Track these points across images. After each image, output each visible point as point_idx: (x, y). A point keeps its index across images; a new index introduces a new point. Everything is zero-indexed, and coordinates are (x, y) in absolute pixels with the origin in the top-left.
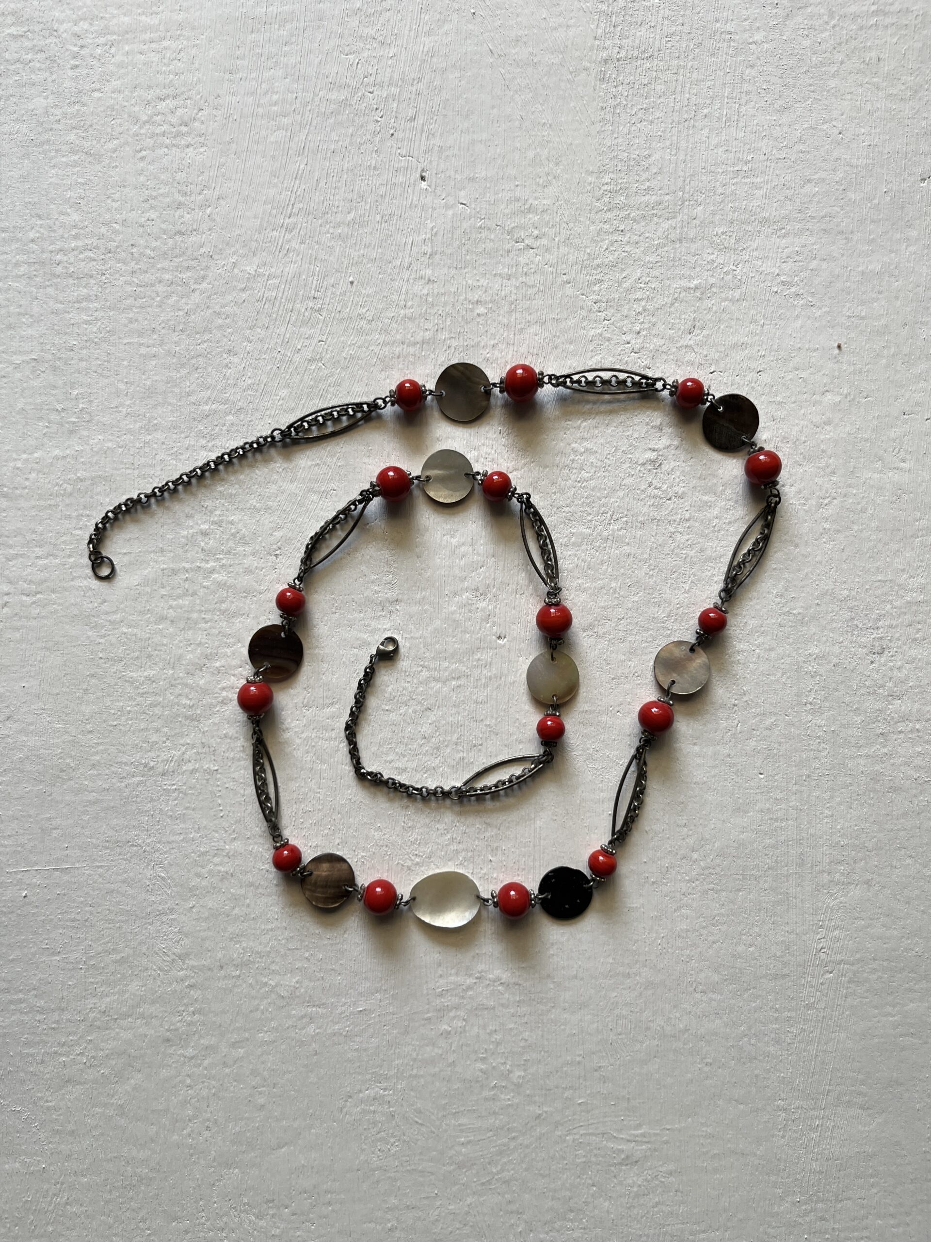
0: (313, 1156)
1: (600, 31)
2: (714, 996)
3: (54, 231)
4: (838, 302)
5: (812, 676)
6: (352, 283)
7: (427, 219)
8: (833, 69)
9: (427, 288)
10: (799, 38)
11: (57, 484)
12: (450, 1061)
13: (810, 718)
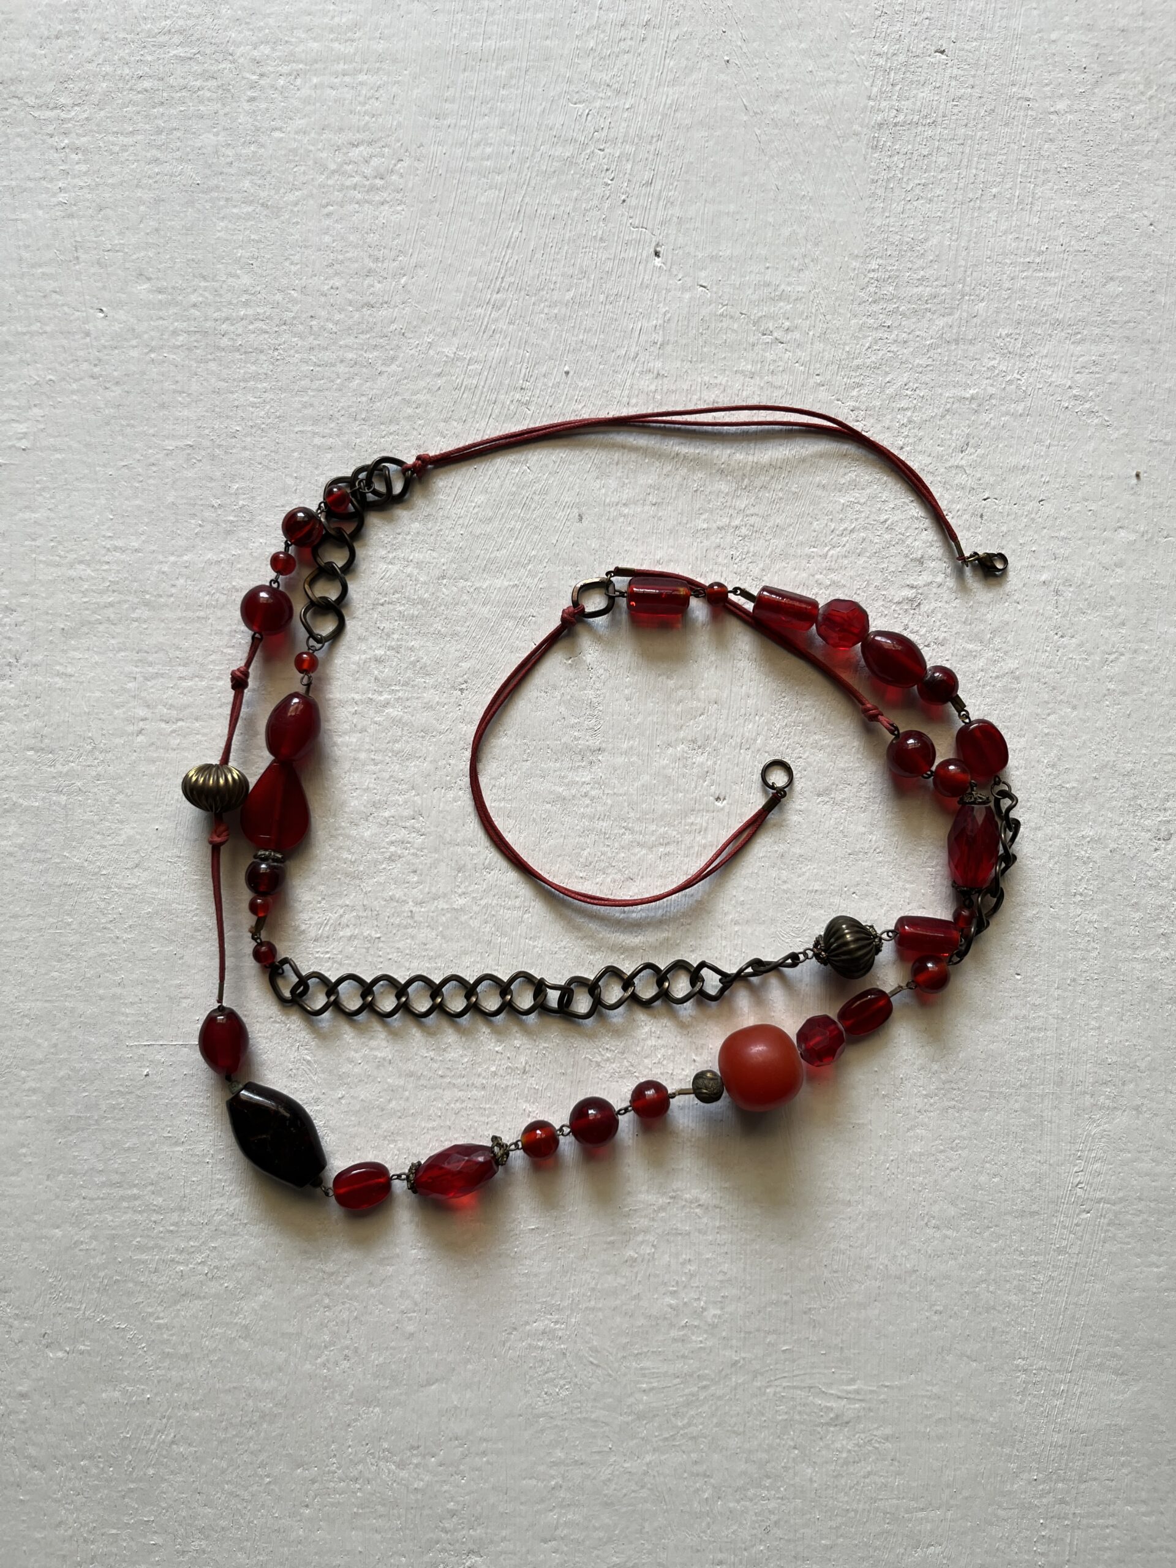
0: (468, 1396)
1: (875, 90)
2: (949, 1233)
3: (221, 296)
4: (1139, 424)
5: (1084, 863)
6: (567, 373)
7: (659, 302)
8: (1147, 148)
9: (655, 384)
10: (1110, 109)
11: (208, 593)
12: (634, 1293)
13: (1079, 911)
